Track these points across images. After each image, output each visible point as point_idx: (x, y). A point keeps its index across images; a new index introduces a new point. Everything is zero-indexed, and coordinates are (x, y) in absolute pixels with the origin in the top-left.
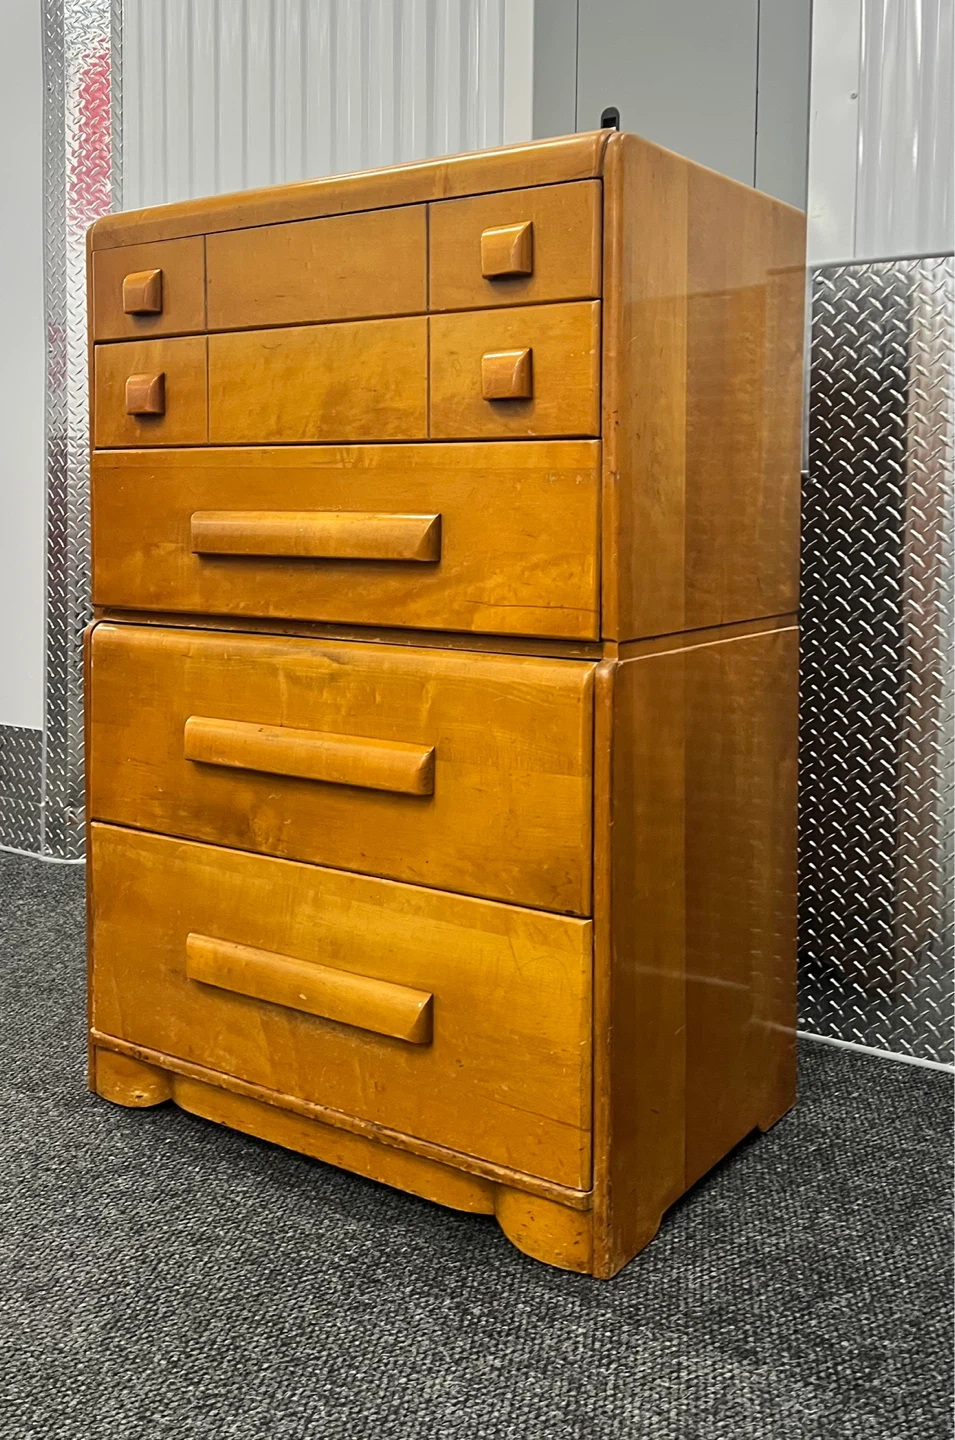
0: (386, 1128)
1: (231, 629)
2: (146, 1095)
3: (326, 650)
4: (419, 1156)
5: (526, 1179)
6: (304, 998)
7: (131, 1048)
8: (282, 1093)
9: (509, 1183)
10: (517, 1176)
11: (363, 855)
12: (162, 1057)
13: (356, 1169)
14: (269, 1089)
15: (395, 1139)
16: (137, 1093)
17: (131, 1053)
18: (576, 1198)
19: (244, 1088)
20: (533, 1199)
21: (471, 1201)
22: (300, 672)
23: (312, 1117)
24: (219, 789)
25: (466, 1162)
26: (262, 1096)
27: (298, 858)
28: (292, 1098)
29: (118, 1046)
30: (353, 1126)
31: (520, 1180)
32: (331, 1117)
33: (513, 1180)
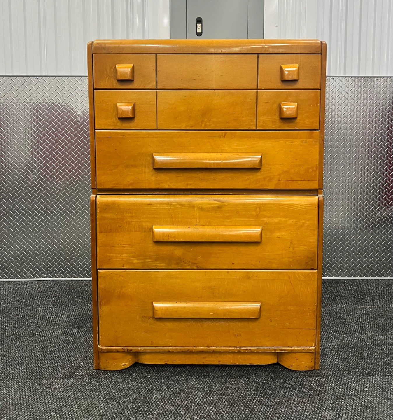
0: (242, 347)
1: (165, 193)
2: (127, 364)
3: (214, 198)
4: (256, 352)
5: (296, 348)
6: (212, 314)
7: (122, 349)
8: (197, 347)
9: (290, 351)
10: (293, 348)
11: (233, 263)
12: (139, 348)
13: (227, 363)
14: (191, 347)
15: (247, 349)
16: (123, 364)
17: (123, 350)
18: (313, 349)
19: (180, 349)
20: (297, 353)
21: (271, 360)
22: (205, 206)
23: (211, 351)
24: (166, 250)
25: (274, 349)
26: (189, 350)
27: (204, 268)
28: (202, 347)
29: (114, 349)
30: (229, 349)
31: (294, 349)
32: (220, 349)
33: (292, 350)
